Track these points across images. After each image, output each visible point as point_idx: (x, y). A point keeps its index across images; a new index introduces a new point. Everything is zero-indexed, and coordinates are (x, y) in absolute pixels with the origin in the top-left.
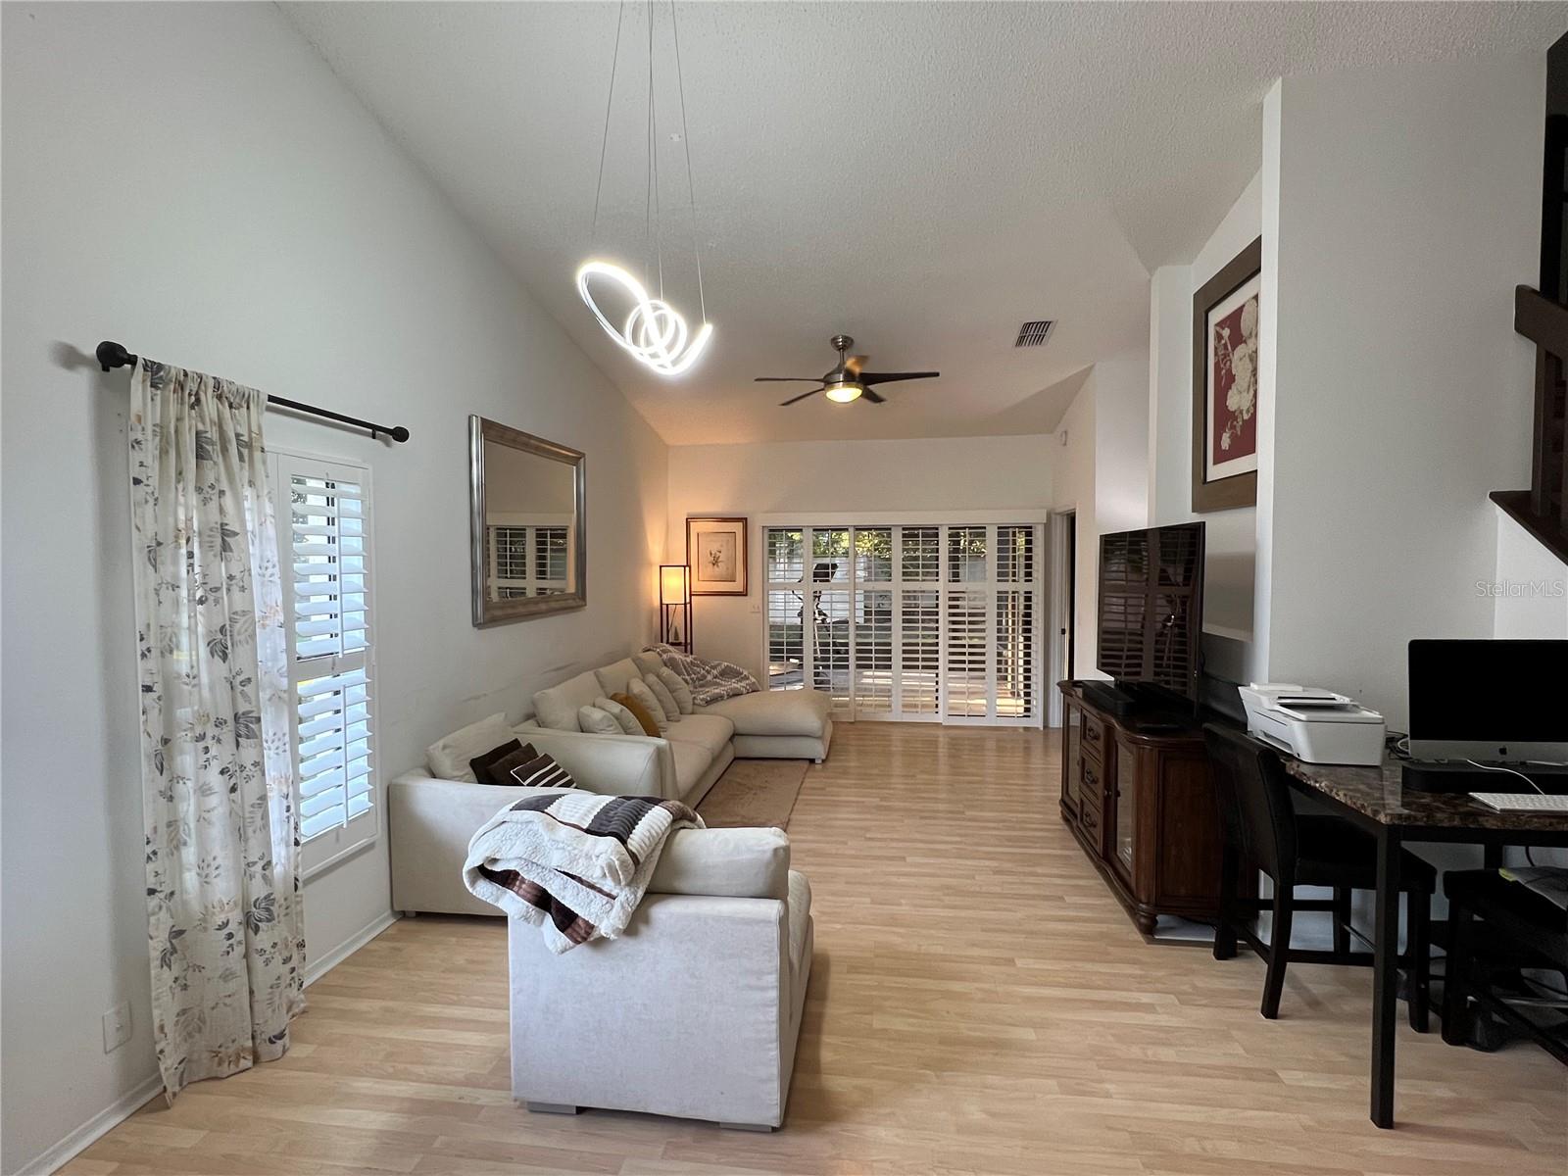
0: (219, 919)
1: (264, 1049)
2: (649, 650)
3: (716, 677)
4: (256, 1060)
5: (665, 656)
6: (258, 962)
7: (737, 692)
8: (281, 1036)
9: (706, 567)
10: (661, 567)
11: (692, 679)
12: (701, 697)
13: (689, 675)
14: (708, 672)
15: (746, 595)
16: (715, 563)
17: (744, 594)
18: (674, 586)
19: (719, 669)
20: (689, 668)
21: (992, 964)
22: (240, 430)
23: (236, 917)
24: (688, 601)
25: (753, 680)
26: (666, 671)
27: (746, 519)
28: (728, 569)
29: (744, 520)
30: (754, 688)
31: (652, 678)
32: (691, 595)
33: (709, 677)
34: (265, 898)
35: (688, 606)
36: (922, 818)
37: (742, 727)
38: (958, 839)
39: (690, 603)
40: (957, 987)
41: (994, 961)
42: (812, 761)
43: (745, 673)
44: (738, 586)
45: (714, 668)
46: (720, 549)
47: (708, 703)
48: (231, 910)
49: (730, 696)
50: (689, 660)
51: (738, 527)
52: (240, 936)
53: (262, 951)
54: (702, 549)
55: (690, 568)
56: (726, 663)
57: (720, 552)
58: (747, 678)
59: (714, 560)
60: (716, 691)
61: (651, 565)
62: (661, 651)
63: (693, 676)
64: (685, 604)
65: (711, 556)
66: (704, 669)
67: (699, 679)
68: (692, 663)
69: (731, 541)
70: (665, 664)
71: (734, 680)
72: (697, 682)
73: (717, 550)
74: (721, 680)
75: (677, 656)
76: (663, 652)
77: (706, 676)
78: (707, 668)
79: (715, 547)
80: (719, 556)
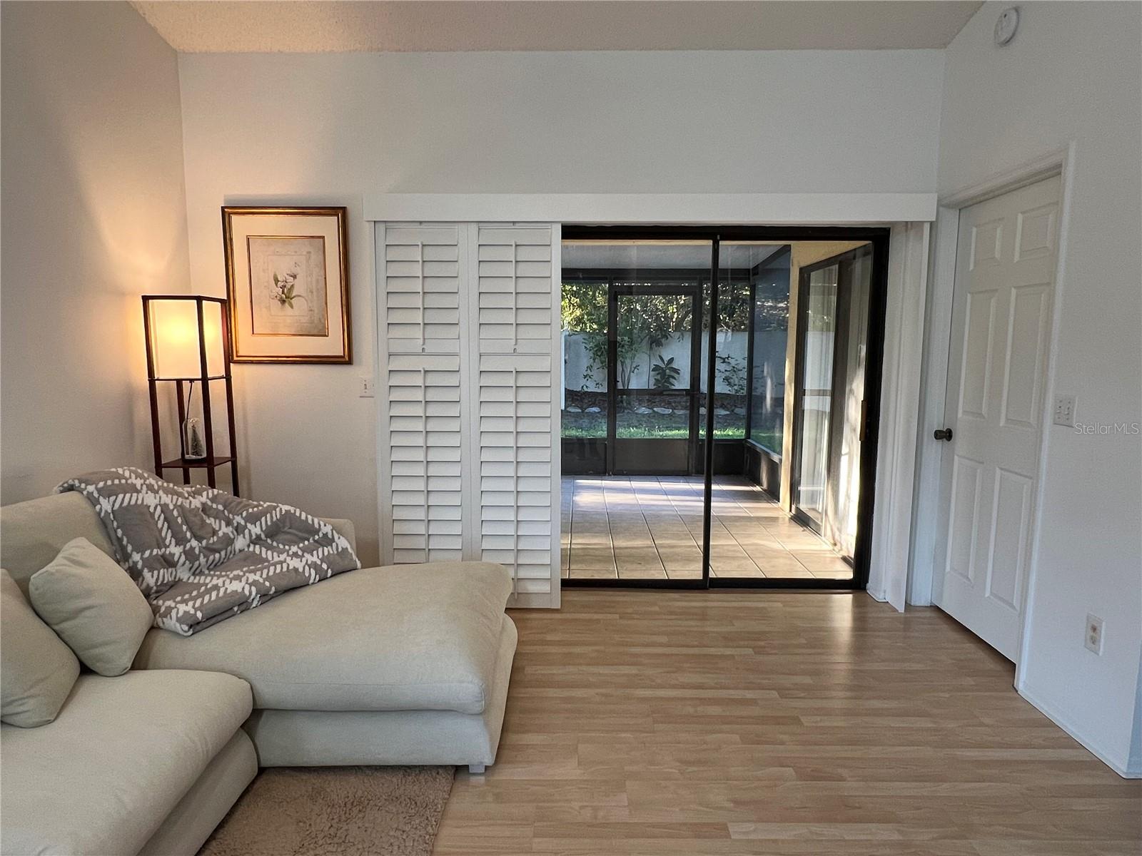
2: (71, 488)
3: (256, 541)
7: (291, 582)
9: (268, 308)
10: (146, 299)
12: (182, 608)
13: (180, 541)
14: (239, 530)
15: (348, 363)
16: (286, 298)
17: (345, 360)
18: (179, 343)
19: (266, 521)
20: (194, 523)
24: (216, 366)
25: (343, 543)
26: (79, 555)
27: (344, 209)
28: (311, 310)
29: (340, 212)
30: (345, 564)
32: (229, 358)
33: (240, 543)
35: (217, 388)
37: (271, 693)
39: (228, 377)
43: (327, 529)
44: (332, 345)
45: (254, 519)
46: (295, 271)
47: (196, 626)
49: (266, 598)
50: (196, 502)
51: (328, 227)
54: (258, 269)
55: (227, 306)
56: (285, 508)
57: (294, 277)
58: (327, 541)
59: (283, 292)
60: (236, 586)
61: (120, 294)
62: (99, 490)
63: (194, 543)
64: (205, 380)
65: (276, 285)
66: (229, 523)
67: (210, 550)
68: (205, 508)
69: (316, 257)
70: (103, 523)
71: (294, 549)
72: (202, 559)
73: (289, 273)
74: (269, 548)
75: (150, 500)
76: (108, 492)
77: (229, 541)
78: (238, 519)
79: (284, 266)
80: (292, 286)
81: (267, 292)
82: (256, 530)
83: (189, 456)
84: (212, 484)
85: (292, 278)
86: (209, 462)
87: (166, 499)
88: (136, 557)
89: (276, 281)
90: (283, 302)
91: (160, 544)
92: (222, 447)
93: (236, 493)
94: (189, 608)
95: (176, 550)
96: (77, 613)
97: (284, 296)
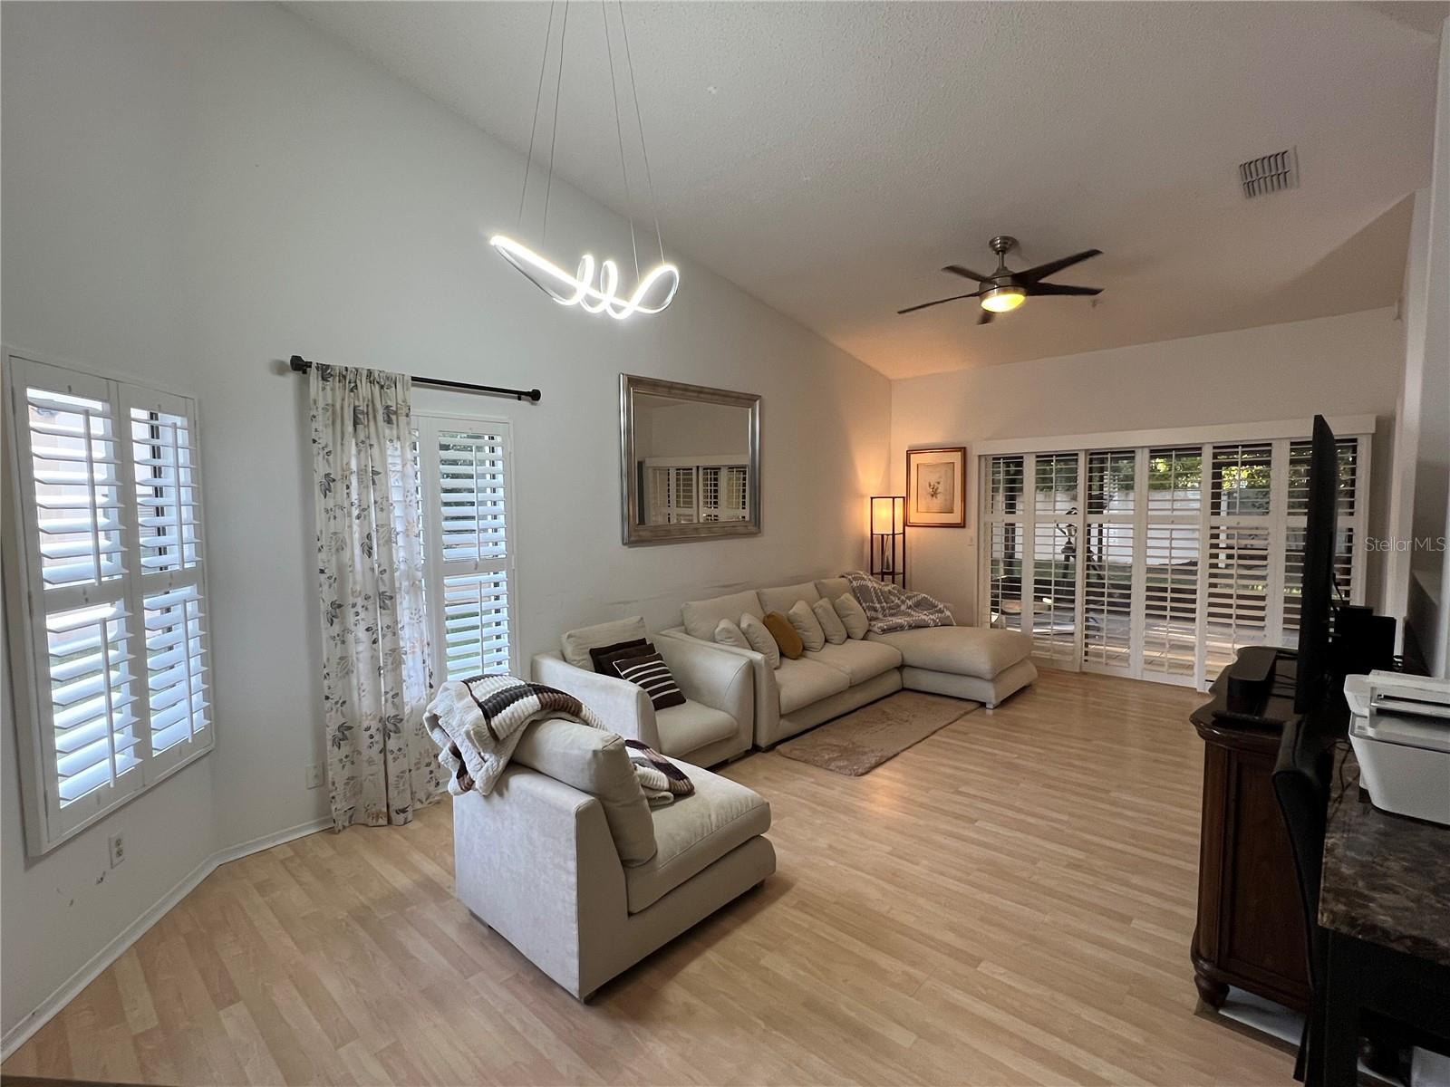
0: (365, 725)
1: (393, 815)
2: (843, 577)
3: (910, 607)
4: (390, 822)
5: (855, 583)
6: (390, 757)
7: (923, 624)
8: (404, 811)
9: (925, 499)
10: (872, 498)
11: (883, 608)
12: (880, 625)
13: (880, 602)
14: (903, 602)
15: (964, 527)
16: (934, 494)
17: (962, 525)
18: (884, 517)
19: (915, 599)
20: (885, 597)
21: (950, 955)
22: (389, 403)
23: (375, 725)
24: (899, 529)
25: (948, 613)
26: (848, 598)
27: (965, 448)
28: (946, 500)
29: (963, 450)
30: (947, 622)
31: (825, 602)
32: (905, 524)
33: (903, 607)
34: (394, 716)
35: (899, 538)
36: (1045, 786)
37: (910, 659)
38: (1065, 818)
39: (904, 533)
40: (883, 961)
41: (954, 953)
42: (983, 705)
43: (941, 606)
44: (955, 518)
45: (909, 598)
46: (939, 480)
47: (884, 631)
48: (371, 720)
49: (911, 627)
50: (886, 589)
51: (957, 457)
52: (378, 737)
53: (392, 752)
54: (922, 480)
55: (906, 499)
56: (924, 595)
57: (939, 483)
58: (941, 611)
59: (933, 491)
60: (900, 621)
61: (862, 496)
62: (853, 578)
63: (885, 604)
64: (894, 535)
65: (930, 487)
66: (899, 599)
67: (891, 608)
68: (890, 592)
69: (950, 472)
70: (854, 590)
71: (925, 612)
72: (887, 611)
73: (936, 481)
74: (915, 611)
75: (870, 584)
76: (855, 579)
77: (899, 606)
78: (903, 598)
79: (933, 479)
80: (937, 488)
81: (925, 491)
82: (910, 603)
83: (884, 570)
84: (893, 583)
85: (937, 484)
86: (893, 573)
87: (875, 585)
88: (864, 605)
89: (930, 485)
90: (932, 496)
91: (872, 602)
92: (899, 568)
93: (904, 587)
94: (882, 624)
95: (878, 606)
96: (848, 615)
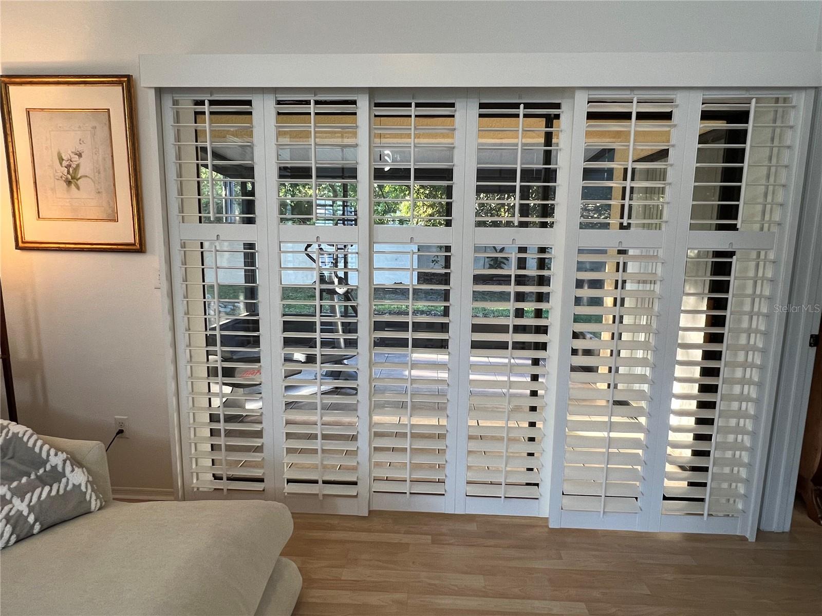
9: (53, 190)
16: (72, 179)
17: (138, 247)
27: (129, 77)
28: (98, 192)
29: (125, 82)
44: (124, 232)
46: (80, 148)
51: (113, 97)
57: (80, 155)
59: (68, 172)
65: (61, 164)
69: (102, 133)
73: (74, 150)
79: (68, 143)
80: (78, 166)
81: (50, 171)
85: (77, 157)
89: (61, 160)
90: (69, 183)
97: (69, 177)
